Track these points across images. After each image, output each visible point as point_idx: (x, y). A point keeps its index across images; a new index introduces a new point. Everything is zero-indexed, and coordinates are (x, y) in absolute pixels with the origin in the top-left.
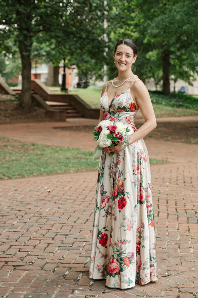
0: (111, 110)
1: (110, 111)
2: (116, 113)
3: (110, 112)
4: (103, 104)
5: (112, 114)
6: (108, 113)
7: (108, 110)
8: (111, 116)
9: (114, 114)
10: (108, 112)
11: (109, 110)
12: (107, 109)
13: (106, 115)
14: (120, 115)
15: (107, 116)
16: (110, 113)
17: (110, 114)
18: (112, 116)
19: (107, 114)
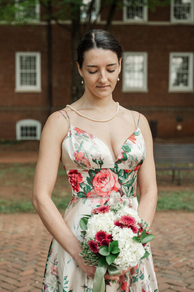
0: (122, 166)
1: (119, 170)
3: (117, 170)
4: (101, 155)
5: (123, 175)
6: (111, 172)
7: (113, 167)
8: (119, 180)
9: (126, 175)
10: (114, 171)
11: (116, 167)
12: (112, 164)
13: (106, 178)
15: (107, 180)
16: (118, 173)
17: (116, 176)
18: (121, 179)
19: (106, 176)
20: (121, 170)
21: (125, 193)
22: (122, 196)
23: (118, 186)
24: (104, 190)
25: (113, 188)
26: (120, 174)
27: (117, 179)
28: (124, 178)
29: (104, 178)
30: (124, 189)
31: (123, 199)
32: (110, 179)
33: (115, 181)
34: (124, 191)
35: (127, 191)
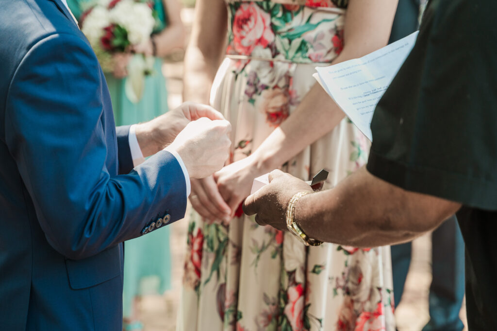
1: (272, 5)
2: (298, 12)
3: (268, 6)
5: (280, 14)
6: (257, 9)
8: (272, 25)
9: (289, 15)
10: (261, 7)
13: (250, 20)
14: (314, 21)
15: (251, 24)
16: (271, 11)
17: (267, 16)
18: (277, 23)
19: (250, 15)
20: (276, 5)
21: (282, 52)
22: (274, 56)
23: (269, 37)
24: (245, 42)
25: (261, 41)
26: (275, 12)
27: (268, 23)
28: (283, 22)
29: (245, 20)
30: (280, 43)
31: (275, 63)
32: (255, 22)
33: (265, 28)
34: (279, 47)
35: (287, 47)
